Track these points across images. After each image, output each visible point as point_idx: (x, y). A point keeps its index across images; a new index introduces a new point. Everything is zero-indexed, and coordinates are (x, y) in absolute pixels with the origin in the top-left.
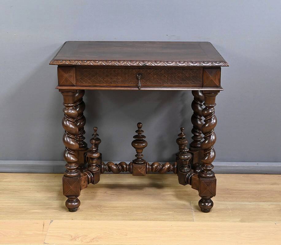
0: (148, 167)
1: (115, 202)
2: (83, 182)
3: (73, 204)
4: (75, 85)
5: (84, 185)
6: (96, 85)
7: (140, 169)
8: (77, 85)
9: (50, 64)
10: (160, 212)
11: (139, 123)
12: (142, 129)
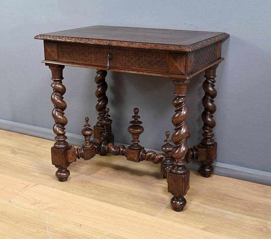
0: (142, 154)
1: (103, 182)
2: (71, 155)
3: (62, 174)
4: (57, 60)
5: (72, 159)
6: (74, 62)
7: (133, 155)
8: (59, 61)
9: (35, 38)
10: (133, 200)
11: (136, 109)
12: (138, 115)
